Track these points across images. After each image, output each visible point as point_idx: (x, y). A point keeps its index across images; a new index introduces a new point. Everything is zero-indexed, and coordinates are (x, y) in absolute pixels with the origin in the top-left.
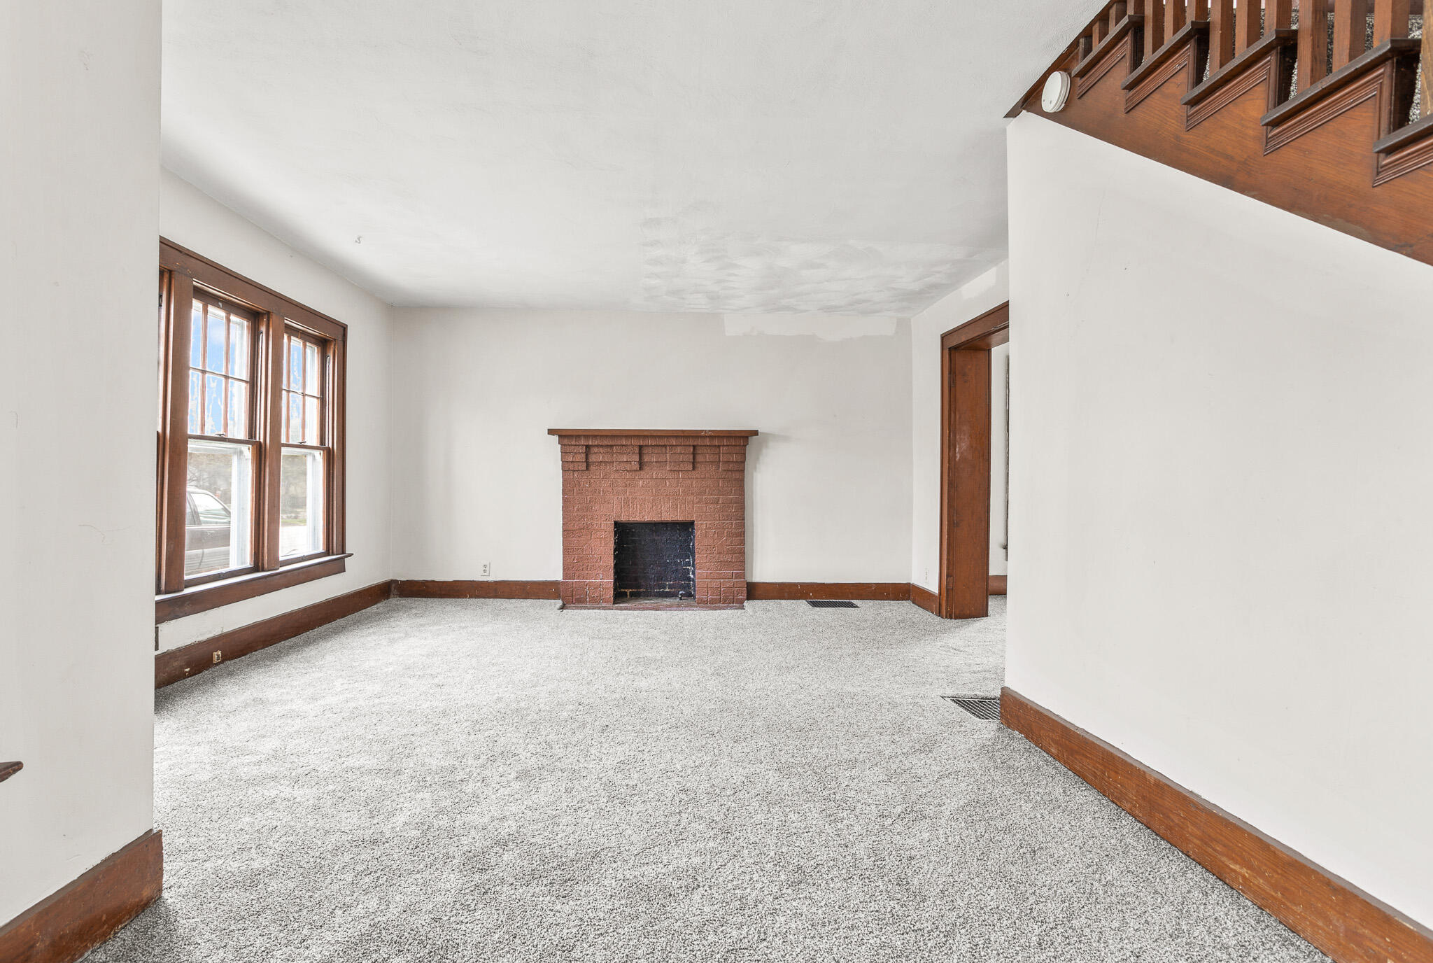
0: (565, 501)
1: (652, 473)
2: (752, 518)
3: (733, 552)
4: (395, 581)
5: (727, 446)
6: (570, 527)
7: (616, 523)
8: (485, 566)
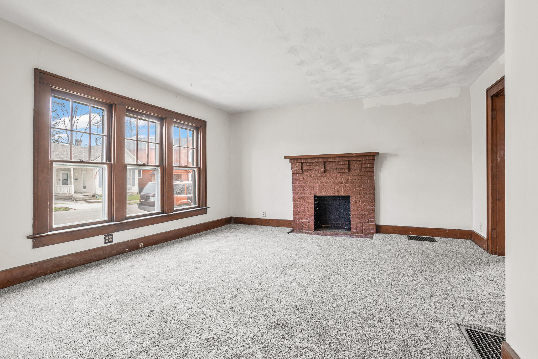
0: (294, 186)
1: (330, 174)
2: (379, 194)
3: (369, 210)
4: (233, 217)
5: (364, 160)
6: (296, 198)
7: (315, 196)
8: (264, 213)
